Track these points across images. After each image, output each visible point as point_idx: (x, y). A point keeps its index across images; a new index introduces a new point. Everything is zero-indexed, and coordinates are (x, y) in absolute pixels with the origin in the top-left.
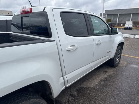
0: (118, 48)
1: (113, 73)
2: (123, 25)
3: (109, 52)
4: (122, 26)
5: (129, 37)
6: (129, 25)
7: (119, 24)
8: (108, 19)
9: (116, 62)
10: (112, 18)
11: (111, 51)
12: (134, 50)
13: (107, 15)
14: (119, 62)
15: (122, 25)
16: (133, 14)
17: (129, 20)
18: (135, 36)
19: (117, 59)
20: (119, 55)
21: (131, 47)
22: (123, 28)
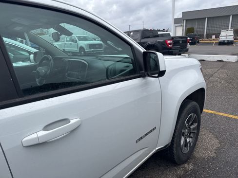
3: (146, 134)
4: (214, 40)
5: (227, 61)
6: (226, 36)
7: (209, 36)
8: (188, 29)
10: (196, 26)
11: (154, 129)
13: (186, 20)
15: (214, 37)
16: (233, 16)
17: (226, 28)
19: (186, 141)
20: (192, 127)
21: (231, 86)
22: (216, 43)
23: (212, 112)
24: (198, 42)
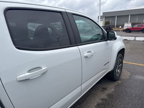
0: (118, 56)
1: (113, 90)
2: (122, 27)
3: (107, 63)
4: (120, 28)
5: (129, 40)
7: (118, 26)
8: (106, 22)
9: (117, 74)
10: (110, 21)
11: (109, 62)
12: (136, 55)
13: (105, 17)
14: (121, 73)
15: (120, 27)
16: (131, 15)
18: (135, 38)
19: (117, 71)
20: (120, 65)
21: (133, 51)
22: (122, 30)
23: (126, 62)
24: (112, 30)
